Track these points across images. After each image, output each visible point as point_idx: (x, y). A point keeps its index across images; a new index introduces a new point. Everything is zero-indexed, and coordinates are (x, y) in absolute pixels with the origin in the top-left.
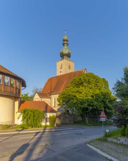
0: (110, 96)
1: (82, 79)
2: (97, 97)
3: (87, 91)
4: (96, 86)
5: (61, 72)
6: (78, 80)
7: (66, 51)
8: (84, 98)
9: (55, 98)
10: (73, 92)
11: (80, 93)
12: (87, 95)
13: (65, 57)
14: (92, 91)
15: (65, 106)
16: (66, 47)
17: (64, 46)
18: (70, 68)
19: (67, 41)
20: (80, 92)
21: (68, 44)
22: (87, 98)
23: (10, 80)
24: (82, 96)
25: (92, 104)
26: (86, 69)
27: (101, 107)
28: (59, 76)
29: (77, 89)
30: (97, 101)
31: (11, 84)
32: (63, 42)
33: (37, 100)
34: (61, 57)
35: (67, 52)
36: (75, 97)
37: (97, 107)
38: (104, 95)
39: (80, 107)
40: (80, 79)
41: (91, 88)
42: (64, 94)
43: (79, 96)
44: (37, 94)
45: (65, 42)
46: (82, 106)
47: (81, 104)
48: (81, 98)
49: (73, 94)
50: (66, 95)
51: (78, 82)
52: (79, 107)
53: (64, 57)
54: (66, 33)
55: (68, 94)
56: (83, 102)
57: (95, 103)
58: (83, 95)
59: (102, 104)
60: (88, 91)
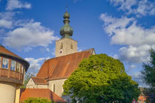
0: (130, 81)
1: (94, 61)
2: (115, 83)
3: (101, 76)
4: (111, 69)
5: (61, 52)
6: (89, 62)
7: (67, 29)
8: (99, 84)
9: (54, 85)
10: (84, 77)
11: (92, 78)
12: (102, 80)
13: (67, 36)
14: (107, 76)
15: (72, 95)
16: (67, 24)
17: (65, 23)
18: (72, 48)
19: (68, 18)
20: (93, 76)
21: (69, 22)
22: (102, 84)
23: (17, 65)
24: (96, 82)
25: (109, 92)
26: (93, 49)
27: (120, 95)
28: (59, 57)
29: (89, 73)
30: (115, 87)
31: (17, 69)
32: (64, 19)
33: (30, 87)
34: (61, 35)
35: (69, 30)
36: (87, 83)
37: (115, 95)
38: (123, 81)
39: (95, 96)
40: (92, 62)
41: (105, 72)
42: (72, 80)
43: (93, 82)
44: (31, 79)
45: (66, 19)
46: (97, 94)
47: (96, 92)
48: (96, 84)
49: (85, 79)
50: (75, 81)
51: (89, 65)
52: (93, 95)
53: (65, 35)
54: (67, 10)
55: (78, 79)
56: (98, 90)
57: (114, 90)
58: (98, 80)
59: (121, 91)
60: (104, 75)
